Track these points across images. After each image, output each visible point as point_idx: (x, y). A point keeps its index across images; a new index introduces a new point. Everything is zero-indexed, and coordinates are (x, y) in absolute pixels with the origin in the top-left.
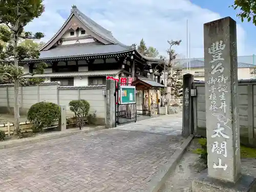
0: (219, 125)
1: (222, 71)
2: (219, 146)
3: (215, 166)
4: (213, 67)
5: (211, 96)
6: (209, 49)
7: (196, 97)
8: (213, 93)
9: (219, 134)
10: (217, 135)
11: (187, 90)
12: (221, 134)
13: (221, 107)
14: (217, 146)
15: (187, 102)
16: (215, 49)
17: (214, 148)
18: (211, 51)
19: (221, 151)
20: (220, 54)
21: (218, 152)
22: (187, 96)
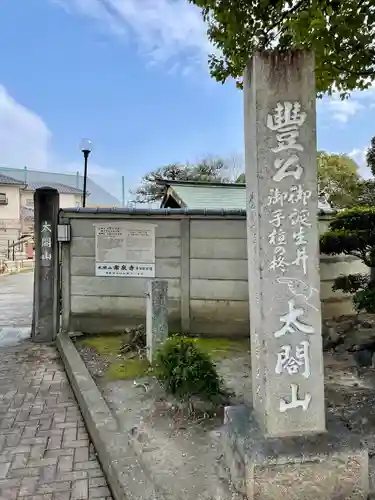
0: (291, 304)
1: (297, 175)
2: (292, 353)
3: (283, 407)
4: (277, 164)
5: (272, 235)
6: (270, 117)
7: (68, 243)
8: (277, 229)
9: (292, 325)
10: (287, 328)
11: (46, 226)
12: (297, 324)
13: (297, 262)
14: (287, 357)
15: (47, 256)
16: (283, 121)
17: (280, 361)
18: (275, 124)
19: (295, 367)
20: (294, 135)
21: (289, 369)
22: (47, 242)
